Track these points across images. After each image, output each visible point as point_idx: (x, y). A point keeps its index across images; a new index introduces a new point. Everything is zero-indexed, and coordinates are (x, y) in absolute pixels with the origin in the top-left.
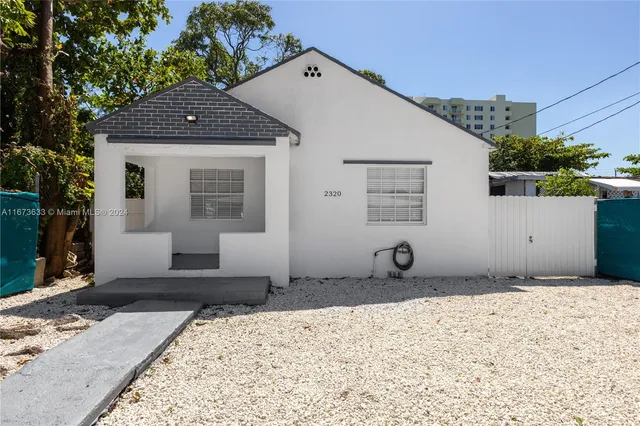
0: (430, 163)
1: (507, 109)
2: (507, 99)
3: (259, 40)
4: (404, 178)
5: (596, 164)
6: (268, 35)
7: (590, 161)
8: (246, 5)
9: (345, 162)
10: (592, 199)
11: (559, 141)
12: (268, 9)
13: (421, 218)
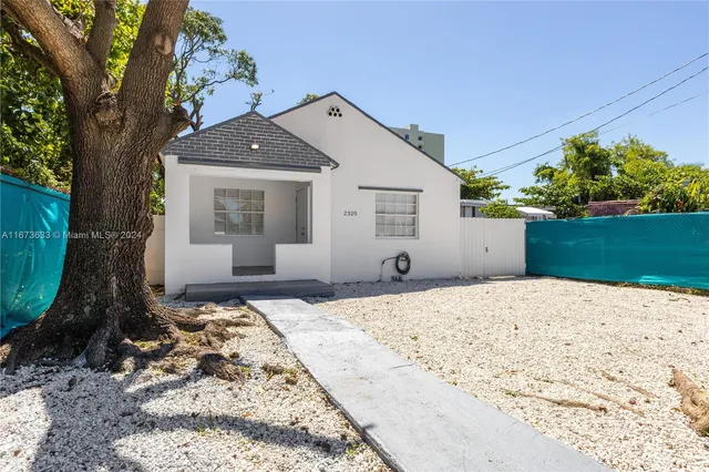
0: (422, 191)
1: (420, 139)
2: (420, 129)
3: (206, 52)
4: (401, 202)
5: (499, 194)
6: (219, 49)
7: (495, 192)
8: (197, 14)
9: (360, 188)
10: (523, 220)
11: (473, 173)
12: (219, 21)
13: (414, 234)
